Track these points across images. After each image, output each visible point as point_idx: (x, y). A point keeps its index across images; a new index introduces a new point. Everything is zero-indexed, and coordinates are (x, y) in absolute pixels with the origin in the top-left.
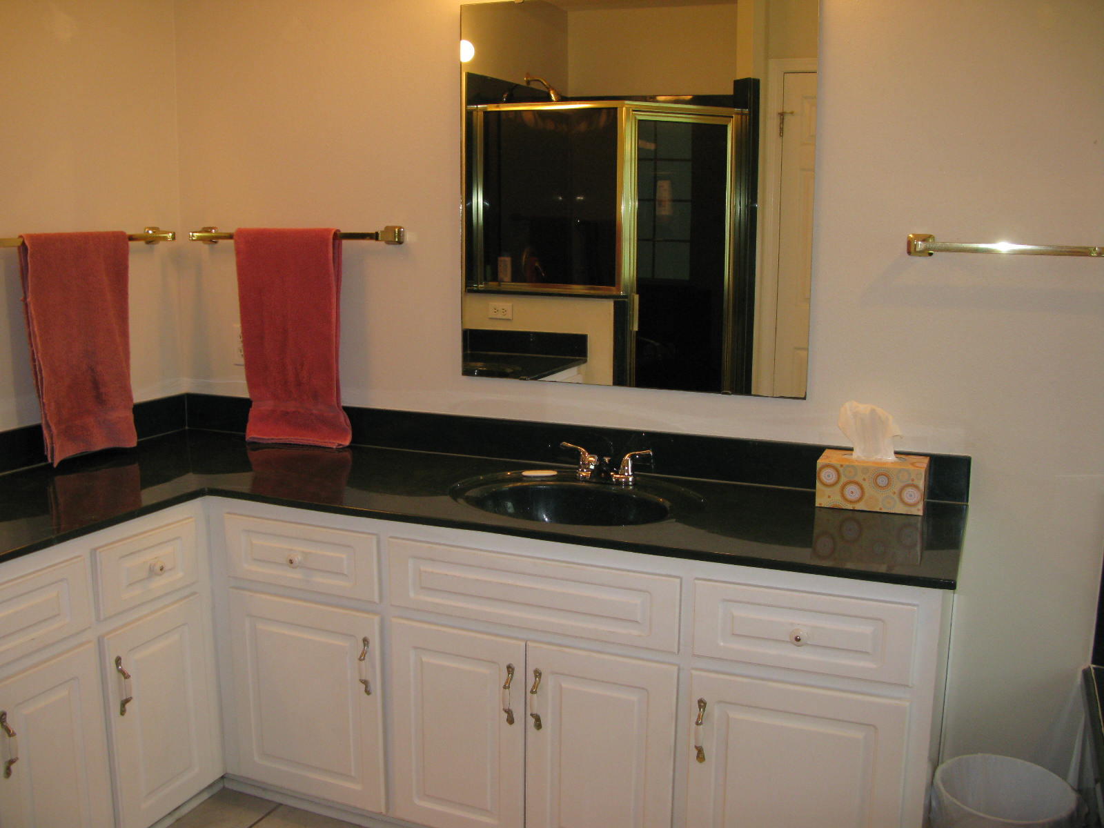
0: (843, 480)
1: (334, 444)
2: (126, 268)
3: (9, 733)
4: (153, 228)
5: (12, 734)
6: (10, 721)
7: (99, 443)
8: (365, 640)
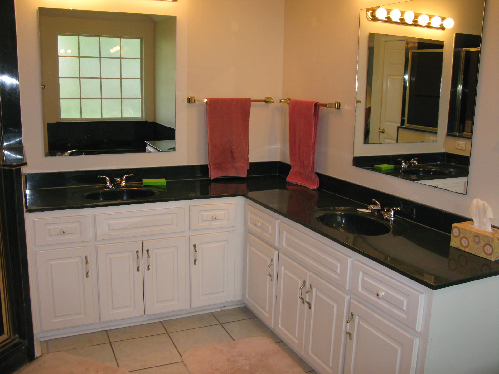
0: (461, 235)
1: (311, 187)
2: (249, 112)
3: (148, 256)
4: (269, 97)
5: (149, 257)
6: (150, 253)
7: (232, 174)
8: (272, 259)
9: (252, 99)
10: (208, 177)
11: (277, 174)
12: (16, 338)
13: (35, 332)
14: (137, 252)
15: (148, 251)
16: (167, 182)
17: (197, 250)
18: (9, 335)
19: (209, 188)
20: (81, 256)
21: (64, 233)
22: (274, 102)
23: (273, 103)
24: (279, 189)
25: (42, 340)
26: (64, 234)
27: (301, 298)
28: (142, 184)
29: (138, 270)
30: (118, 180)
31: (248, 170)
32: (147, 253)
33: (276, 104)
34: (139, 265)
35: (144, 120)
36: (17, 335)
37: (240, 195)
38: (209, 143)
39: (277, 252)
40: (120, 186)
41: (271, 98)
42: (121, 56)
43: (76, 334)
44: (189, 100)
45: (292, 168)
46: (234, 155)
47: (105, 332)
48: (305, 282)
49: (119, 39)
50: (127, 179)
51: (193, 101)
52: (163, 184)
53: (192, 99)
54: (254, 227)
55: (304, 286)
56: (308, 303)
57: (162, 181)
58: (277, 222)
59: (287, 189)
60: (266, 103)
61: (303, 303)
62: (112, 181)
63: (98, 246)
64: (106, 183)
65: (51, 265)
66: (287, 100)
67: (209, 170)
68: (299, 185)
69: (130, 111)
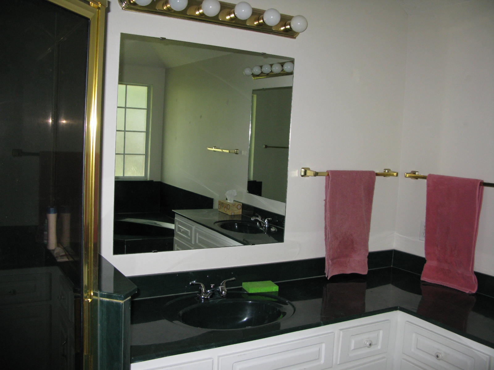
2: (373, 188)
4: (387, 169)
11: (392, 266)
23: (396, 177)
35: (148, 179)
37: (396, 309)
42: (126, 105)
45: (427, 262)
46: (354, 245)
67: (327, 266)
69: (132, 169)
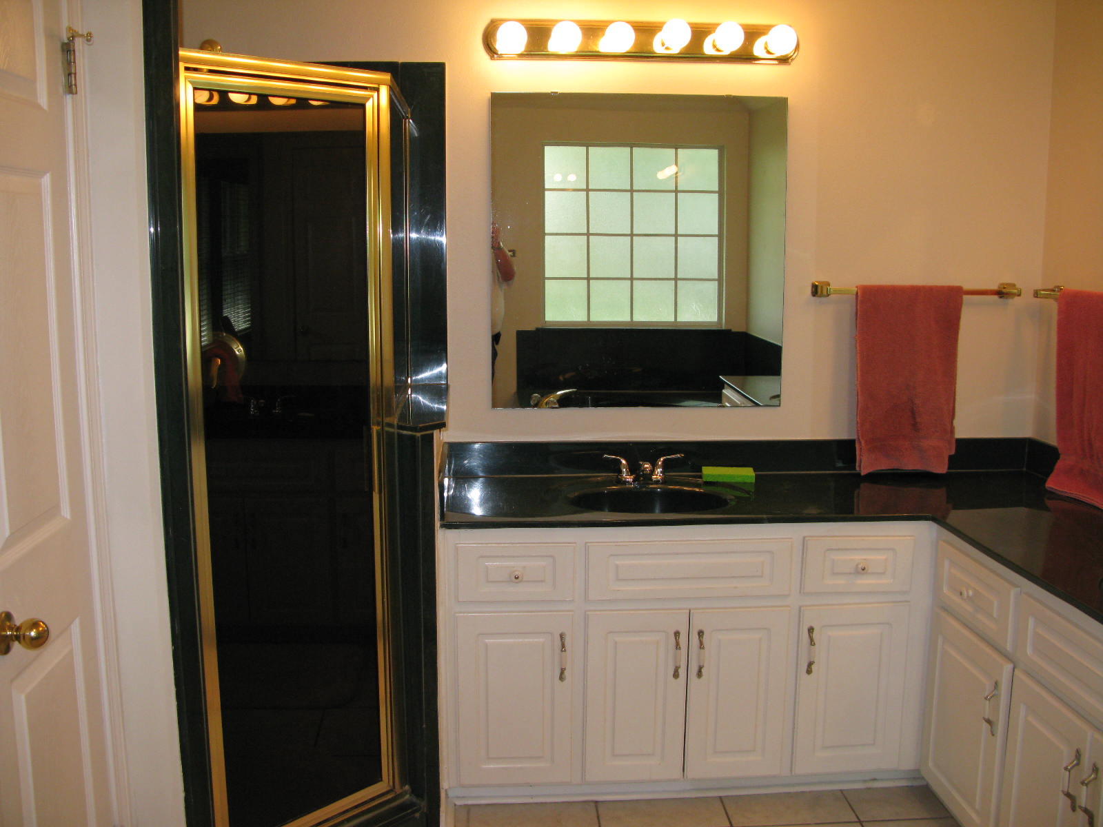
2: (958, 318)
3: (701, 646)
4: (1007, 284)
5: (703, 648)
6: (705, 639)
7: (910, 464)
8: (996, 683)
9: (966, 287)
10: (855, 469)
11: (1025, 469)
12: (406, 792)
13: (445, 784)
14: (677, 634)
15: (701, 633)
16: (757, 477)
17: (816, 640)
18: (391, 783)
19: (856, 495)
20: (551, 634)
21: (517, 578)
22: (1019, 295)
23: (1019, 297)
24: (1028, 506)
25: (458, 803)
26: (517, 580)
27: (1068, 795)
28: (701, 477)
29: (676, 675)
30: (646, 466)
31: (951, 458)
32: (699, 637)
33: (1026, 300)
34: (678, 665)
35: (724, 328)
36: (407, 787)
37: (926, 519)
38: (859, 391)
39: (1010, 666)
40: (651, 479)
41: (1013, 286)
42: (676, 187)
43: (531, 801)
44: (816, 291)
45: (1061, 457)
46: (918, 420)
47: (593, 804)
48: (1078, 755)
49: (673, 151)
50: (667, 466)
51: (825, 292)
52: (749, 481)
53: (822, 287)
54: (955, 598)
55: (1078, 764)
56: (1086, 811)
57: (746, 474)
58: (1013, 592)
59: (1047, 509)
60: (1001, 297)
61: (1074, 809)
62: (634, 469)
63: (589, 613)
64: (620, 472)
65: (486, 645)
66: (1054, 291)
67: (857, 453)
68: (1078, 500)
69: (694, 308)
